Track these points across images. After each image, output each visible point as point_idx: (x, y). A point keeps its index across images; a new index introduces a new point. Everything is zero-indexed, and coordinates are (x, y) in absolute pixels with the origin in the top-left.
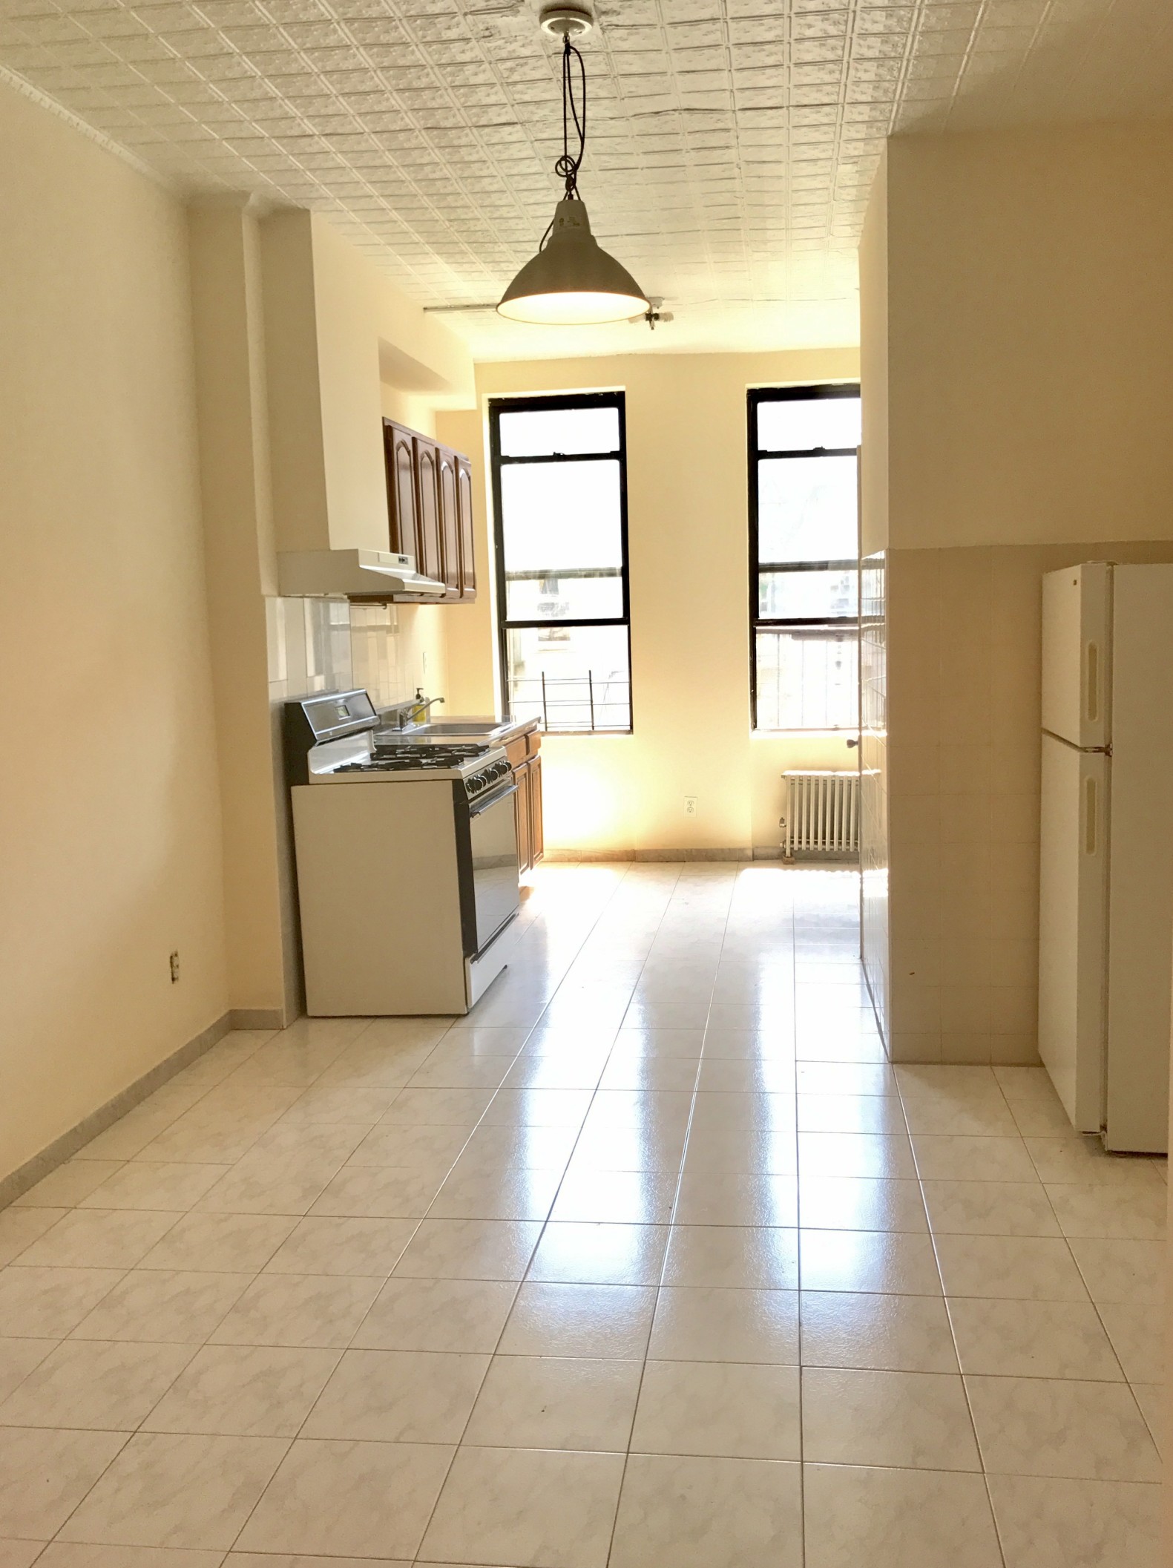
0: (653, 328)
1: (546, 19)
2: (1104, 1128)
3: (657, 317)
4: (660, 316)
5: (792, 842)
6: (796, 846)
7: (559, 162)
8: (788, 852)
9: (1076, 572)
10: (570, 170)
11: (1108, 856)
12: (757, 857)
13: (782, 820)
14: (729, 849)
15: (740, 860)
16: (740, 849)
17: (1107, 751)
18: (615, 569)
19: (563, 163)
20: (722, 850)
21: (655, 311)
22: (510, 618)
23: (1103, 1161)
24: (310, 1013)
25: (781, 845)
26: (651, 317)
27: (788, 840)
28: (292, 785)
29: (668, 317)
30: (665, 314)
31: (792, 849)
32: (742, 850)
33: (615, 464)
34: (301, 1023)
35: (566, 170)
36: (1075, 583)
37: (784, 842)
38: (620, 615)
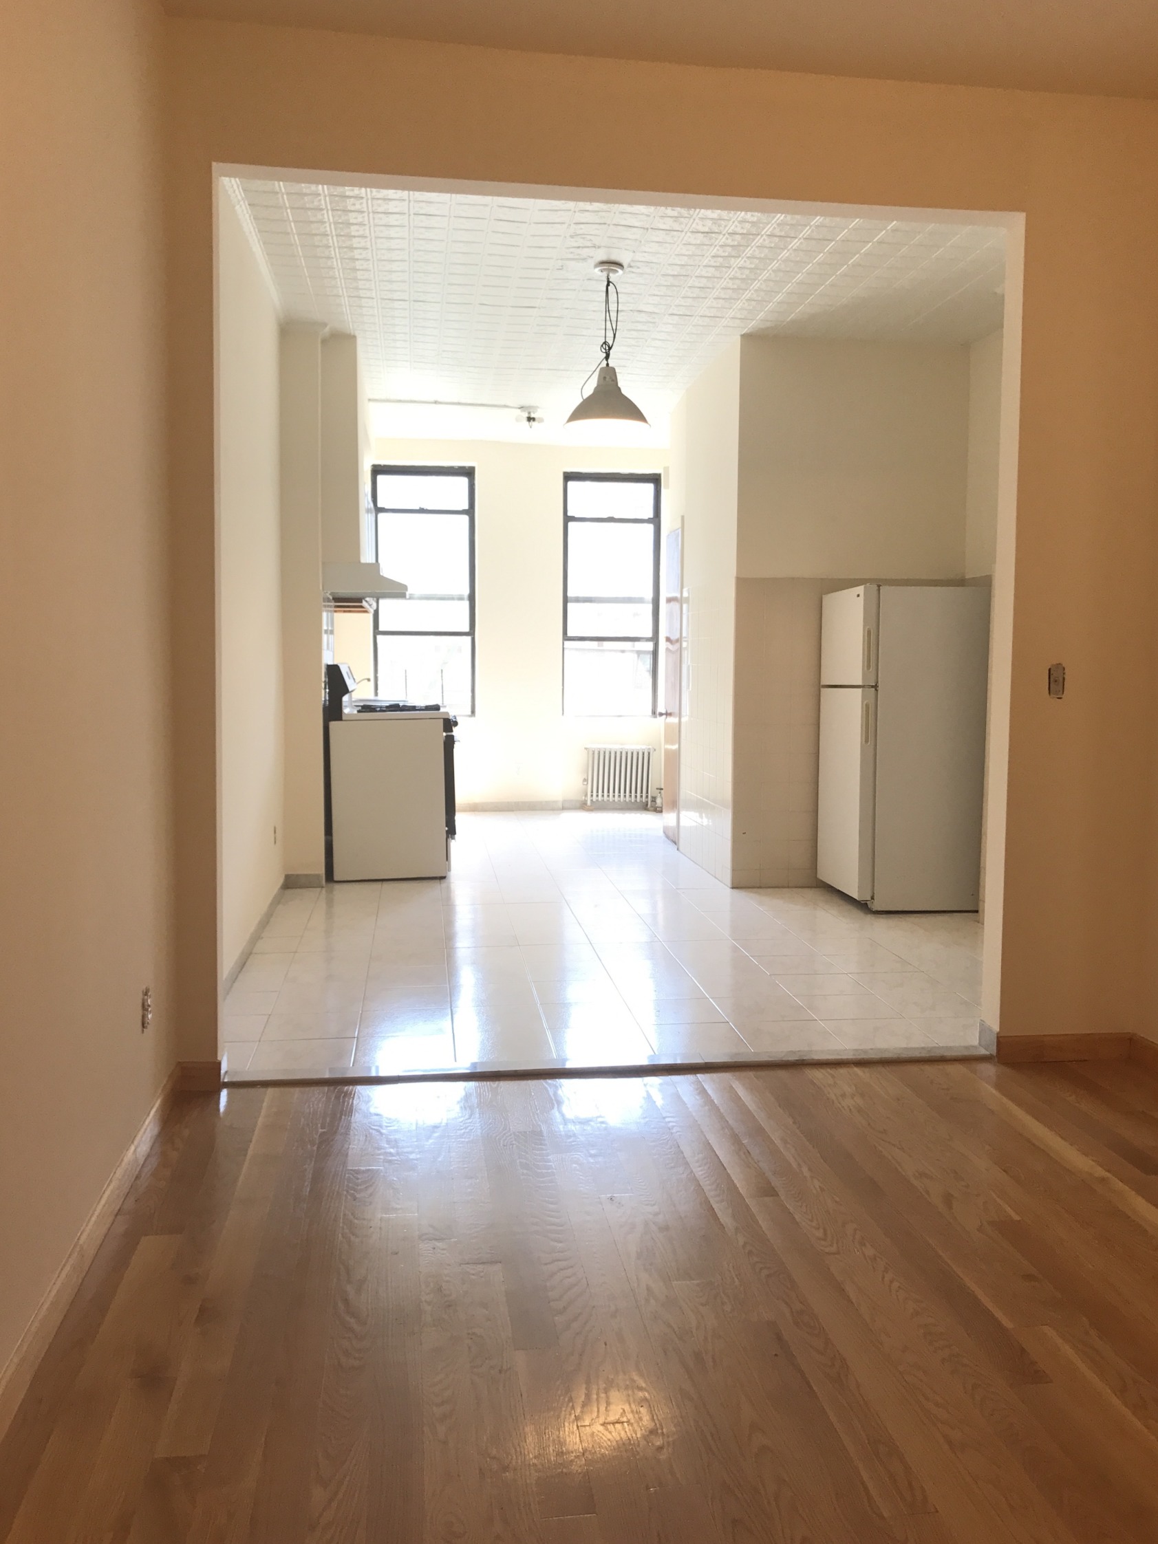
0: (531, 427)
1: (599, 267)
2: (872, 898)
3: (534, 419)
4: (536, 419)
5: (592, 796)
6: (594, 798)
7: (602, 346)
8: (589, 803)
9: (860, 589)
10: (607, 349)
11: (876, 745)
12: (567, 806)
13: (586, 780)
14: (546, 802)
15: (553, 810)
16: (554, 802)
17: (875, 687)
18: (463, 595)
19: (604, 346)
20: (541, 802)
21: (532, 416)
22: (381, 629)
23: (869, 918)
24: (336, 878)
25: (584, 798)
26: (530, 419)
27: (589, 794)
28: (331, 721)
29: (541, 420)
30: (539, 418)
31: (592, 800)
32: (555, 802)
33: (466, 518)
34: (331, 885)
35: (605, 349)
36: (858, 596)
37: (586, 795)
38: (467, 629)
